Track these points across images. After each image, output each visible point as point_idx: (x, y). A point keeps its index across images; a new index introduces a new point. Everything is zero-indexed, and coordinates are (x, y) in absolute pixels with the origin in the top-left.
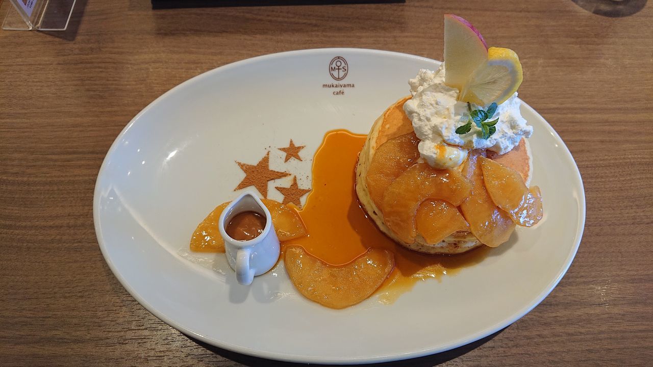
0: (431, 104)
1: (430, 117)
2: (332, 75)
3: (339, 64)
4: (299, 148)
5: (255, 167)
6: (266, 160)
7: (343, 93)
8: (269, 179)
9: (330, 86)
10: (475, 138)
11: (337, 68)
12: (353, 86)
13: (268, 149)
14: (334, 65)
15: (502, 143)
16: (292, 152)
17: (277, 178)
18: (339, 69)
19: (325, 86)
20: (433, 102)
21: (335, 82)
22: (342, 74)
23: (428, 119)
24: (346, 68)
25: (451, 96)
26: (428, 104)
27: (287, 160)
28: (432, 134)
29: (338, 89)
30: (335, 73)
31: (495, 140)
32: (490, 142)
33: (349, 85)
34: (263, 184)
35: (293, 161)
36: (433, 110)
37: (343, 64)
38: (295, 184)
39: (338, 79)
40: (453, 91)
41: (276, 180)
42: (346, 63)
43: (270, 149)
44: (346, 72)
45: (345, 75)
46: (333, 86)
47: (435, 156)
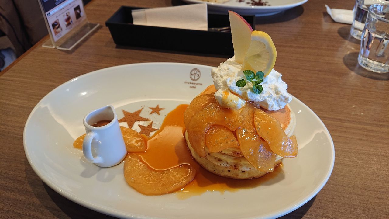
0: (225, 70)
1: (223, 76)
2: (191, 78)
3: (196, 72)
4: (161, 109)
5: (131, 114)
6: (139, 112)
7: (195, 87)
8: (136, 120)
9: (188, 83)
10: (249, 92)
11: (194, 74)
12: (202, 85)
13: (143, 107)
14: (193, 73)
15: (269, 101)
16: (156, 110)
17: (142, 121)
18: (195, 75)
19: (186, 82)
20: (226, 69)
21: (192, 81)
22: (196, 77)
23: (222, 77)
24: (199, 75)
25: (238, 68)
26: (223, 69)
27: (152, 113)
28: (223, 86)
29: (193, 85)
30: (193, 77)
31: (264, 97)
32: (260, 98)
33: (199, 84)
34: (131, 122)
35: (155, 115)
36: (226, 73)
37: (198, 73)
38: (151, 125)
39: (194, 80)
40: (240, 65)
41: (141, 122)
42: (199, 72)
43: (144, 107)
44: (199, 77)
45: (198, 79)
46: (190, 83)
47: (221, 96)
